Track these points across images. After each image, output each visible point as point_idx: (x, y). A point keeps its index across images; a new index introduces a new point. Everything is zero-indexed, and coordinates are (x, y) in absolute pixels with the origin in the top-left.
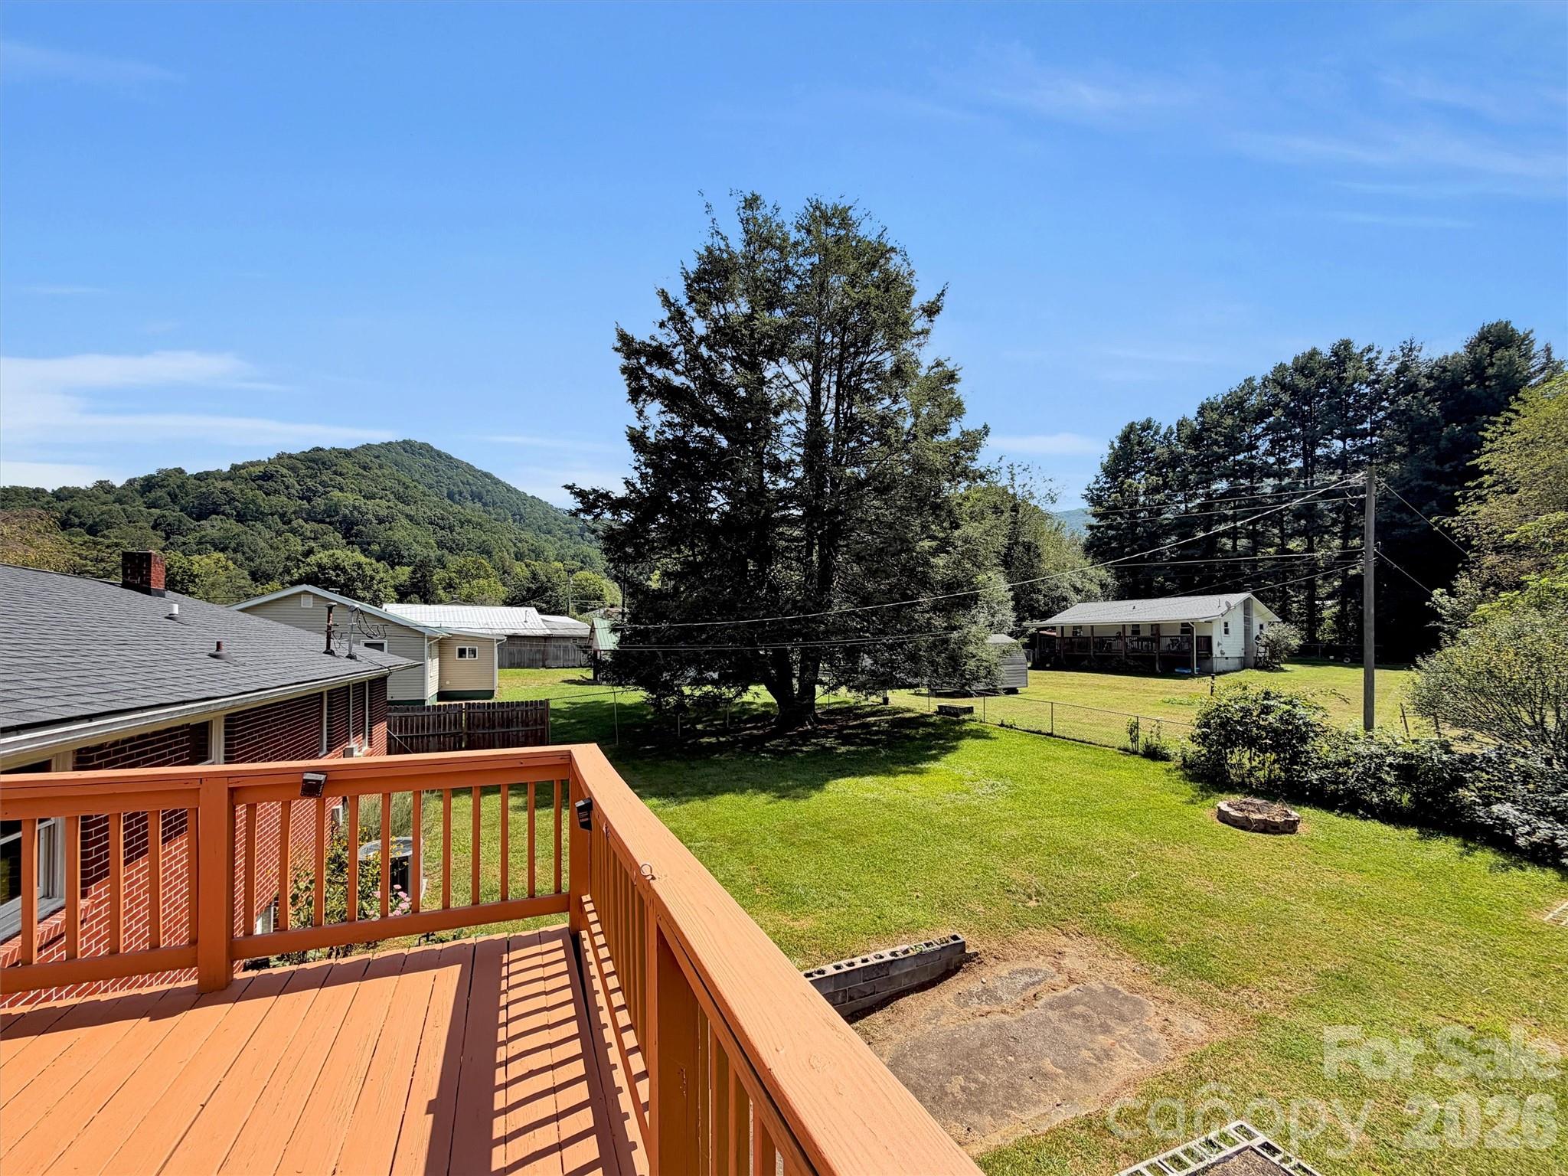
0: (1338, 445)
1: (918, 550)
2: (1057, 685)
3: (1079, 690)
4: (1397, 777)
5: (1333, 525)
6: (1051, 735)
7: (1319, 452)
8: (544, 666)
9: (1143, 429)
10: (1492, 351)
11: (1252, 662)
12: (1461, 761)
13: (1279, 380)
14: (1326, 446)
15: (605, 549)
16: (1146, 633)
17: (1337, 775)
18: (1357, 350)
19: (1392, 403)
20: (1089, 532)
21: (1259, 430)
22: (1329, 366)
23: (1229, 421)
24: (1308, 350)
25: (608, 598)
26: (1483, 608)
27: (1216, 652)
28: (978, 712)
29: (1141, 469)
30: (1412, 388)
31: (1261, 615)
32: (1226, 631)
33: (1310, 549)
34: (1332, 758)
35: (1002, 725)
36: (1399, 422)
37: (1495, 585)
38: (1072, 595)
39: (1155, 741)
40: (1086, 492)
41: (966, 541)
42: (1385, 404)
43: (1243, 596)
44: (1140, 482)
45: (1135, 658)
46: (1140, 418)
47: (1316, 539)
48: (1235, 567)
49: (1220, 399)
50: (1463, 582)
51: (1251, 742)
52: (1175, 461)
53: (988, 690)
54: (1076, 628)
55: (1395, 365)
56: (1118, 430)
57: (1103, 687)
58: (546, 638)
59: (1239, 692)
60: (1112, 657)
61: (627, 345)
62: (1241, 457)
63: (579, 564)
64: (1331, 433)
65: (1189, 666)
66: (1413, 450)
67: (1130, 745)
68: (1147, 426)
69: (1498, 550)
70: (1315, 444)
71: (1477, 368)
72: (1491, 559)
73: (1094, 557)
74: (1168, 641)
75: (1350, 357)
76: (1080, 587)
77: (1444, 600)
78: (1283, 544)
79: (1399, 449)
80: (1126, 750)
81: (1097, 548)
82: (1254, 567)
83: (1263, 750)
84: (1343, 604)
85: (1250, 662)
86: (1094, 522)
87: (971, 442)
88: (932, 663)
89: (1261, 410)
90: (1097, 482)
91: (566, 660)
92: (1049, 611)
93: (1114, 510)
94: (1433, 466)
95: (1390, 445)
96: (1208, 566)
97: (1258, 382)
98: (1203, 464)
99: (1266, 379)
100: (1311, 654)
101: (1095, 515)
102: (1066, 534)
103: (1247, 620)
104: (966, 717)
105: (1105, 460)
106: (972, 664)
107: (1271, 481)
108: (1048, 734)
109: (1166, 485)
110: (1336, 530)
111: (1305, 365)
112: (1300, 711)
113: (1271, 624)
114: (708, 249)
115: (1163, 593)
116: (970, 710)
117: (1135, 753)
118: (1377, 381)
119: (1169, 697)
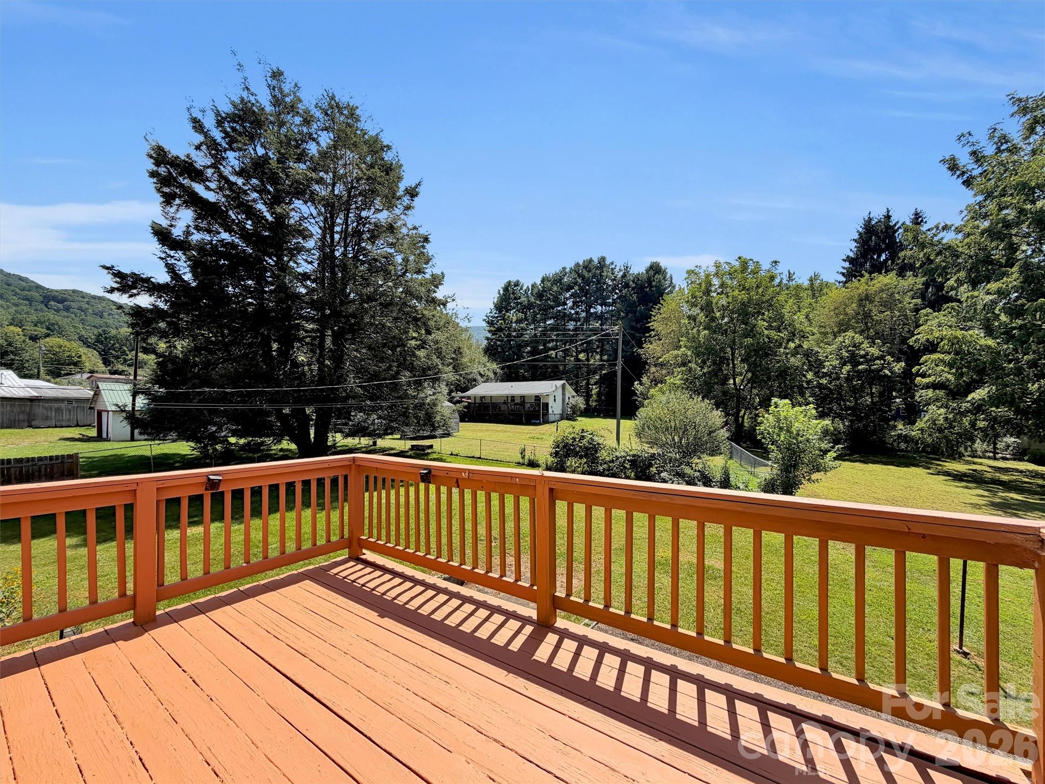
0: (599, 308)
1: (409, 346)
2: (474, 430)
3: (486, 433)
4: (630, 465)
5: (597, 348)
6: (480, 458)
7: (592, 310)
8: (30, 426)
9: (515, 286)
10: (655, 274)
11: (565, 416)
12: (651, 456)
13: (576, 270)
14: (595, 308)
15: (132, 324)
16: (518, 401)
17: (609, 466)
18: (607, 262)
19: (620, 291)
20: (486, 341)
21: (568, 295)
22: (597, 268)
23: (555, 288)
24: (588, 258)
25: (87, 364)
26: (652, 391)
27: (550, 411)
28: (436, 447)
29: (514, 308)
30: (627, 286)
31: (570, 393)
32: (555, 400)
33: (588, 360)
34: (608, 459)
35: (452, 454)
36: (622, 301)
37: (656, 382)
38: (479, 377)
39: (532, 458)
40: (485, 318)
41: (436, 342)
42: (617, 291)
43: (562, 382)
44: (513, 315)
45: (512, 415)
46: (514, 279)
47: (590, 354)
48: (557, 367)
49: (551, 275)
50: (645, 379)
51: (576, 454)
52: (530, 306)
53: (444, 434)
54: (482, 398)
55: (621, 273)
56: (501, 284)
57: (499, 431)
58: (32, 400)
59: (571, 430)
60: (501, 414)
61: (160, 156)
62: (559, 308)
63: (45, 331)
64: (597, 302)
65: (538, 419)
66: (627, 315)
67: (521, 461)
68: (517, 284)
69: (655, 365)
70: (590, 307)
71: (649, 281)
72: (653, 369)
73: (489, 356)
74: (529, 405)
75: (605, 265)
76: (483, 374)
77: (638, 387)
78: (577, 356)
79: (622, 314)
80: (519, 463)
81: (491, 351)
82: (565, 366)
83: (581, 457)
84: (600, 387)
85: (565, 417)
86: (489, 335)
87: (437, 281)
88: (417, 417)
89: (569, 285)
90: (491, 312)
91: (58, 420)
92: (466, 387)
93: (500, 329)
94: (634, 324)
95: (619, 311)
96: (545, 365)
97: (568, 270)
98: (544, 310)
99: (571, 269)
100: (589, 412)
101: (489, 331)
102: (473, 341)
103: (564, 394)
104: (429, 451)
105: (495, 301)
106: (438, 418)
107: (573, 323)
108: (478, 458)
109: (526, 319)
110: (598, 350)
111: (588, 265)
112: (596, 438)
113: (573, 397)
114: (242, 100)
115: (525, 379)
116: (431, 447)
117: (523, 464)
118: (614, 280)
119: (532, 435)
